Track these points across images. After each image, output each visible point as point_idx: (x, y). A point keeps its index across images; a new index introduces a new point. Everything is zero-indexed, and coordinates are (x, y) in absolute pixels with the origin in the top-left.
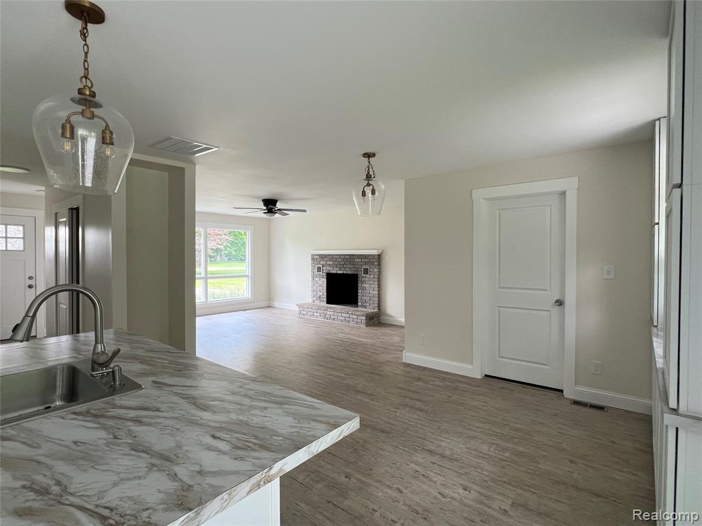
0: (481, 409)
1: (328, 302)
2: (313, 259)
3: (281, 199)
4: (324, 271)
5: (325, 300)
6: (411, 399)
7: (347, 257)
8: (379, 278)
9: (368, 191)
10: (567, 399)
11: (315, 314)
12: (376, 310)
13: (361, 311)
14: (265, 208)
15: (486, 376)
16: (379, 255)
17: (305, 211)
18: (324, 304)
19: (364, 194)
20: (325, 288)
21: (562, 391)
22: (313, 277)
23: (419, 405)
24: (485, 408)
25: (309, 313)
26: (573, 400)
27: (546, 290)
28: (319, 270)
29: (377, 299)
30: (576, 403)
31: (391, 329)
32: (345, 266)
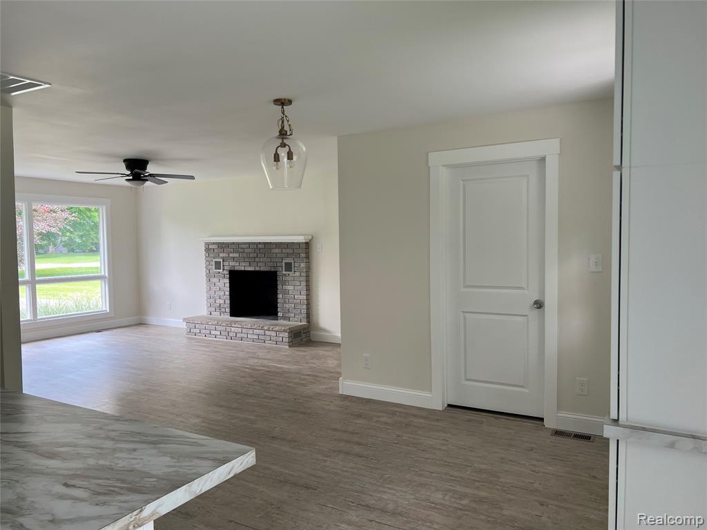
0: (440, 449)
1: (232, 315)
2: (207, 250)
3: (152, 160)
4: (226, 268)
5: (228, 310)
6: (349, 442)
7: (260, 246)
8: (308, 276)
9: (283, 154)
10: (549, 429)
11: (213, 332)
12: (304, 323)
13: (284, 326)
14: (129, 172)
15: (449, 406)
16: (307, 244)
17: (192, 178)
18: (227, 317)
19: (277, 158)
20: (228, 293)
21: (542, 419)
22: (209, 277)
23: (357, 449)
24: (444, 448)
25: (203, 331)
26: (553, 430)
27: (522, 288)
28: (218, 265)
29: (305, 307)
30: (558, 433)
31: (327, 348)
32: (257, 260)
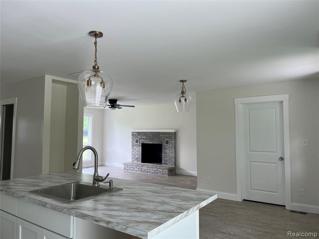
1: (142, 162)
2: (133, 135)
3: (119, 100)
4: (140, 142)
5: (140, 160)
7: (155, 134)
8: (175, 146)
10: (288, 210)
11: (135, 169)
12: (173, 166)
13: (164, 167)
14: (110, 104)
15: (244, 200)
16: (175, 133)
17: (134, 107)
18: (140, 163)
19: (180, 101)
20: (141, 153)
21: (285, 206)
22: (133, 146)
24: (246, 215)
25: (131, 169)
26: (290, 210)
27: (274, 152)
28: (137, 141)
29: (174, 159)
30: (292, 211)
31: (184, 177)
32: (154, 139)
